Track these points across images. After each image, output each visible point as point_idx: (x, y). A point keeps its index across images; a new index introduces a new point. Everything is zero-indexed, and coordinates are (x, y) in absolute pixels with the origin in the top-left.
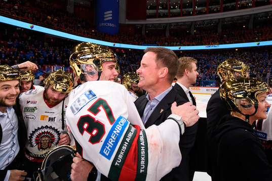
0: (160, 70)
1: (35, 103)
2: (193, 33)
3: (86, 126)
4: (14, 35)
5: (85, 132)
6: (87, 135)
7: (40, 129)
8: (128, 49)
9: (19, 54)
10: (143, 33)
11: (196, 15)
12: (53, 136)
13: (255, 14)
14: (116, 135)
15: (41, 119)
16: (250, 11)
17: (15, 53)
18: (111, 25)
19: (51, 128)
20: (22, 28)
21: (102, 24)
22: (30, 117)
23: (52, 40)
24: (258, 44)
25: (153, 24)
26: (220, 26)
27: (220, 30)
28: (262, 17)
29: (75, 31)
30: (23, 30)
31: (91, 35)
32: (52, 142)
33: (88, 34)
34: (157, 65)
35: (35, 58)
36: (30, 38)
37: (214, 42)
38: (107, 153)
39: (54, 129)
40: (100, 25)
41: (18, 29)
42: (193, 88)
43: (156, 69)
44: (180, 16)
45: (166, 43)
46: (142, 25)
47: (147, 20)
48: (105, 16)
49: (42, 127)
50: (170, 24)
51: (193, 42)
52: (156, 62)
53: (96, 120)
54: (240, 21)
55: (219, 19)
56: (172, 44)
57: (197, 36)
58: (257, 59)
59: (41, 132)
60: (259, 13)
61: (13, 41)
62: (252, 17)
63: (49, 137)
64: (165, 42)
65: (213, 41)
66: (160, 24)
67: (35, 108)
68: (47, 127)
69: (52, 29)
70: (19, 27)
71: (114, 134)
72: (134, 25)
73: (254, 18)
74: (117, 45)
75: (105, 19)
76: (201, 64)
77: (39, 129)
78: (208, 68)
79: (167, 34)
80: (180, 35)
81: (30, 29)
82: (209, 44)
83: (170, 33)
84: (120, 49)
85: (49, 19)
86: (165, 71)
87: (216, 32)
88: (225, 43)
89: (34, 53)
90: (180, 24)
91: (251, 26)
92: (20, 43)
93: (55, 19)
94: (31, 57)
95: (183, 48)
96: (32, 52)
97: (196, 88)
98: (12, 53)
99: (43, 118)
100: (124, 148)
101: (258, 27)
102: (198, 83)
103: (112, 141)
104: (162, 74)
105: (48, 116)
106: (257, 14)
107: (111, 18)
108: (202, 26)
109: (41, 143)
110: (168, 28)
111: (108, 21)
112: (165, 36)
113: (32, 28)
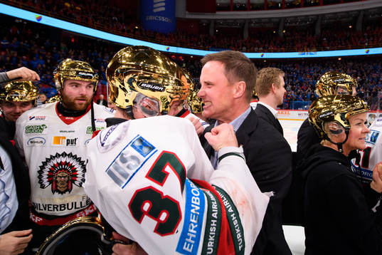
0: (234, 87)
1: (42, 118)
2: (282, 35)
3: (146, 206)
4: (11, 31)
5: (146, 218)
6: (149, 223)
7: (54, 157)
8: (189, 56)
9: (21, 61)
10: (211, 32)
11: (286, 8)
12: (74, 170)
13: (364, 10)
14: (196, 215)
15: (55, 143)
16: (359, 6)
17: (14, 59)
18: (163, 19)
19: (70, 155)
20: (24, 20)
21: (151, 18)
22: (36, 140)
23: (73, 40)
24: (367, 52)
25: (225, 20)
26: (318, 24)
27: (318, 31)
28: (374, 15)
29: (108, 27)
30: (25, 23)
31: (134, 33)
32: (73, 181)
33: (129, 31)
34: (229, 80)
35: (46, 68)
36: (37, 37)
37: (310, 48)
38: (190, 248)
39: (75, 157)
40: (147, 19)
41: (17, 21)
42: (280, 111)
43: (228, 86)
44: (264, 9)
45: (244, 48)
46: (209, 20)
47: (217, 13)
48: (155, 6)
49: (58, 155)
50: (250, 21)
51: (281, 47)
52: (226, 76)
53: (164, 195)
54: (344, 19)
55: (318, 15)
56: (252, 49)
57: (287, 38)
58: (366, 71)
59: (56, 163)
60: (371, 9)
61: (10, 40)
62: (362, 13)
63: (68, 171)
64: (243, 46)
65: (308, 46)
66: (235, 20)
67: (43, 125)
68: (64, 154)
69: (73, 23)
70: (19, 19)
71: (193, 214)
72: (198, 20)
73: (364, 15)
74: (173, 50)
75: (155, 11)
76: (292, 78)
77: (52, 158)
78: (301, 84)
79: (246, 35)
80: (264, 36)
81: (37, 21)
82: (303, 50)
83: (250, 34)
84: (178, 55)
85: (67, 7)
86: (242, 87)
87: (314, 33)
88: (325, 50)
89: (45, 59)
90: (263, 20)
91: (359, 27)
92: (22, 43)
93: (77, 8)
94: (40, 65)
95: (267, 55)
96: (41, 58)
97: (284, 111)
98: (8, 59)
99: (57, 140)
100: (213, 230)
101: (368, 28)
102: (287, 105)
103: (193, 227)
104: (237, 91)
105: (64, 138)
106: (368, 10)
107: (163, 9)
108: (294, 24)
109: (57, 182)
110: (247, 26)
111: (160, 13)
112: (242, 38)
113: (39, 20)
